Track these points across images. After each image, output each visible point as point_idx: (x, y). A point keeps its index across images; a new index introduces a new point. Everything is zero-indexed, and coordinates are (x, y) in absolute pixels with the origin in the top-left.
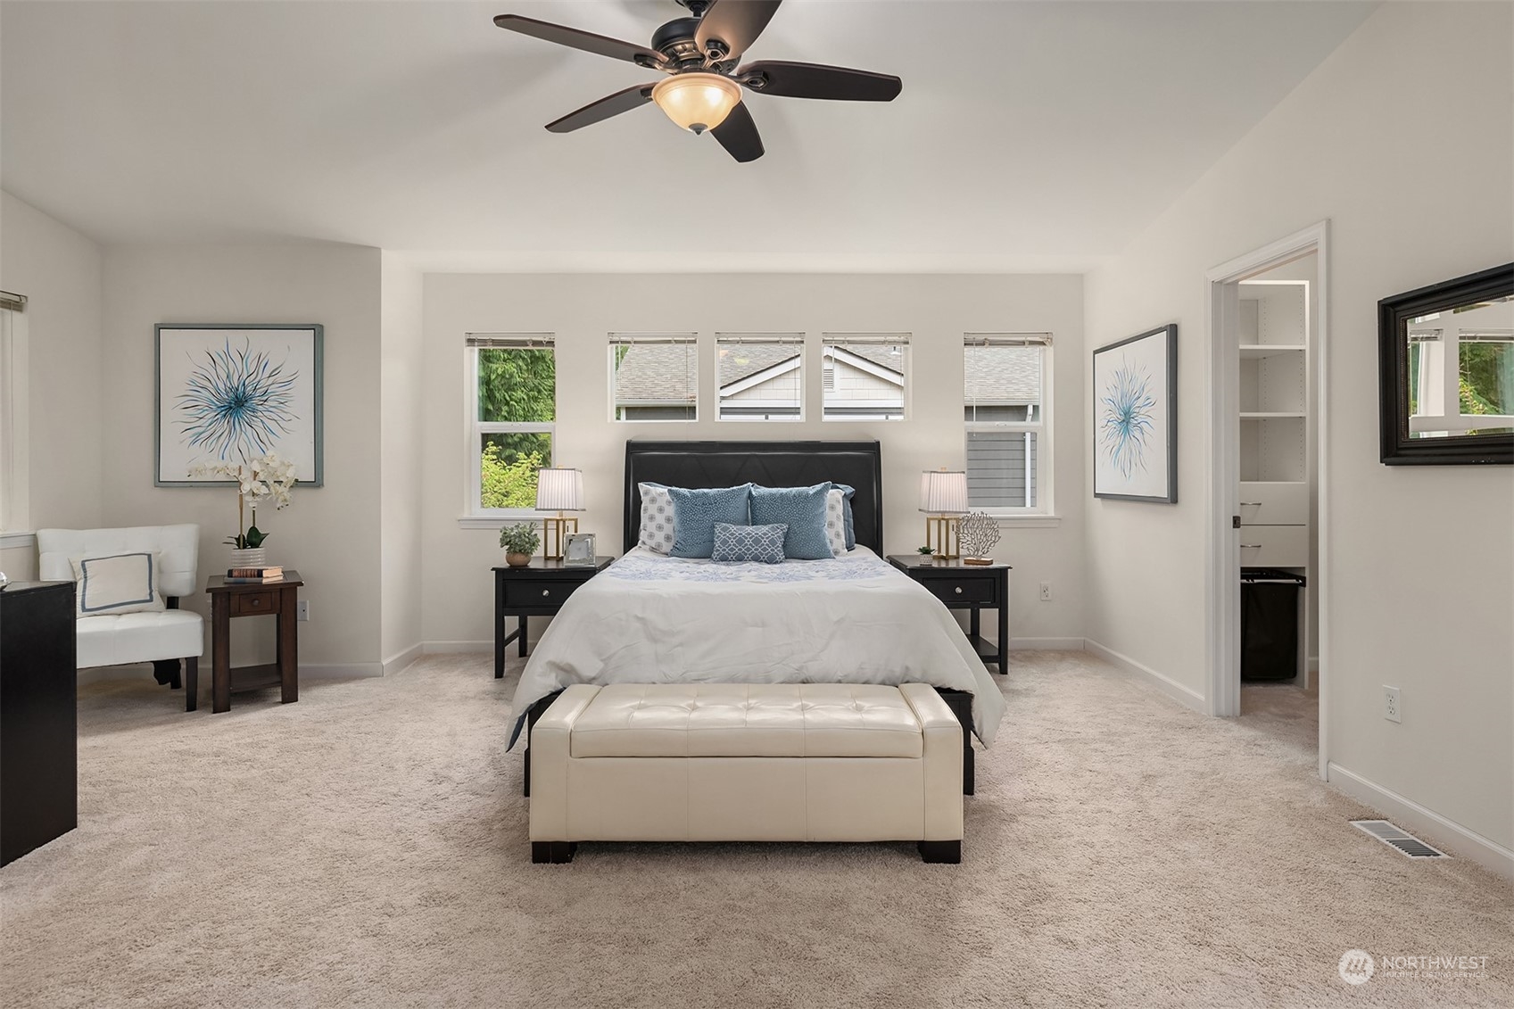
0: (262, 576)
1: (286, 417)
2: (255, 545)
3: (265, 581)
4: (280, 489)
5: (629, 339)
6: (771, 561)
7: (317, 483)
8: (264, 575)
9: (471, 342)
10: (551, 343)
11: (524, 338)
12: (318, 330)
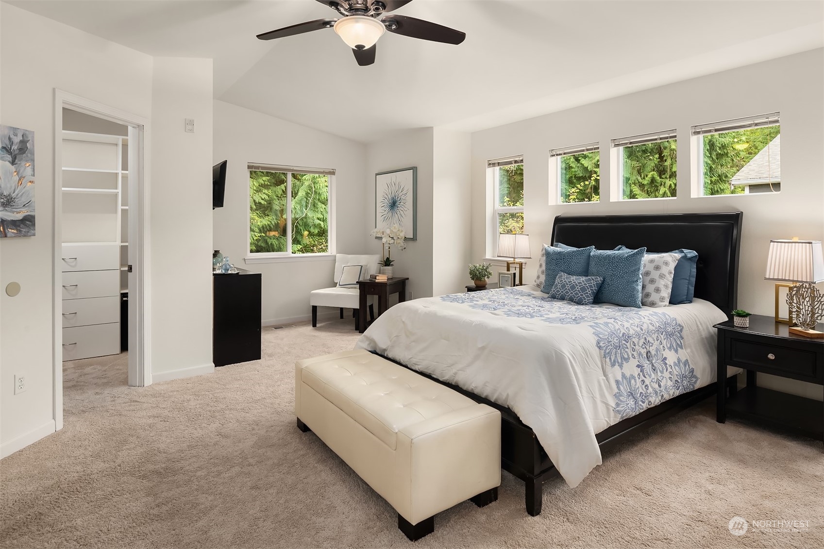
0: (376, 279)
1: (406, 209)
2: (389, 265)
3: (376, 281)
4: (399, 241)
5: (561, 152)
6: (579, 303)
7: (414, 239)
8: (377, 278)
9: (492, 164)
10: (522, 161)
11: (510, 160)
12: (414, 169)
